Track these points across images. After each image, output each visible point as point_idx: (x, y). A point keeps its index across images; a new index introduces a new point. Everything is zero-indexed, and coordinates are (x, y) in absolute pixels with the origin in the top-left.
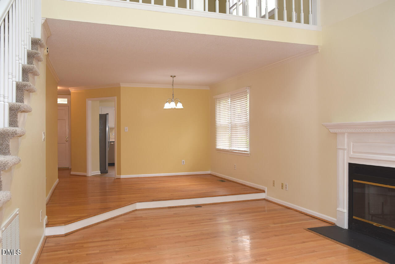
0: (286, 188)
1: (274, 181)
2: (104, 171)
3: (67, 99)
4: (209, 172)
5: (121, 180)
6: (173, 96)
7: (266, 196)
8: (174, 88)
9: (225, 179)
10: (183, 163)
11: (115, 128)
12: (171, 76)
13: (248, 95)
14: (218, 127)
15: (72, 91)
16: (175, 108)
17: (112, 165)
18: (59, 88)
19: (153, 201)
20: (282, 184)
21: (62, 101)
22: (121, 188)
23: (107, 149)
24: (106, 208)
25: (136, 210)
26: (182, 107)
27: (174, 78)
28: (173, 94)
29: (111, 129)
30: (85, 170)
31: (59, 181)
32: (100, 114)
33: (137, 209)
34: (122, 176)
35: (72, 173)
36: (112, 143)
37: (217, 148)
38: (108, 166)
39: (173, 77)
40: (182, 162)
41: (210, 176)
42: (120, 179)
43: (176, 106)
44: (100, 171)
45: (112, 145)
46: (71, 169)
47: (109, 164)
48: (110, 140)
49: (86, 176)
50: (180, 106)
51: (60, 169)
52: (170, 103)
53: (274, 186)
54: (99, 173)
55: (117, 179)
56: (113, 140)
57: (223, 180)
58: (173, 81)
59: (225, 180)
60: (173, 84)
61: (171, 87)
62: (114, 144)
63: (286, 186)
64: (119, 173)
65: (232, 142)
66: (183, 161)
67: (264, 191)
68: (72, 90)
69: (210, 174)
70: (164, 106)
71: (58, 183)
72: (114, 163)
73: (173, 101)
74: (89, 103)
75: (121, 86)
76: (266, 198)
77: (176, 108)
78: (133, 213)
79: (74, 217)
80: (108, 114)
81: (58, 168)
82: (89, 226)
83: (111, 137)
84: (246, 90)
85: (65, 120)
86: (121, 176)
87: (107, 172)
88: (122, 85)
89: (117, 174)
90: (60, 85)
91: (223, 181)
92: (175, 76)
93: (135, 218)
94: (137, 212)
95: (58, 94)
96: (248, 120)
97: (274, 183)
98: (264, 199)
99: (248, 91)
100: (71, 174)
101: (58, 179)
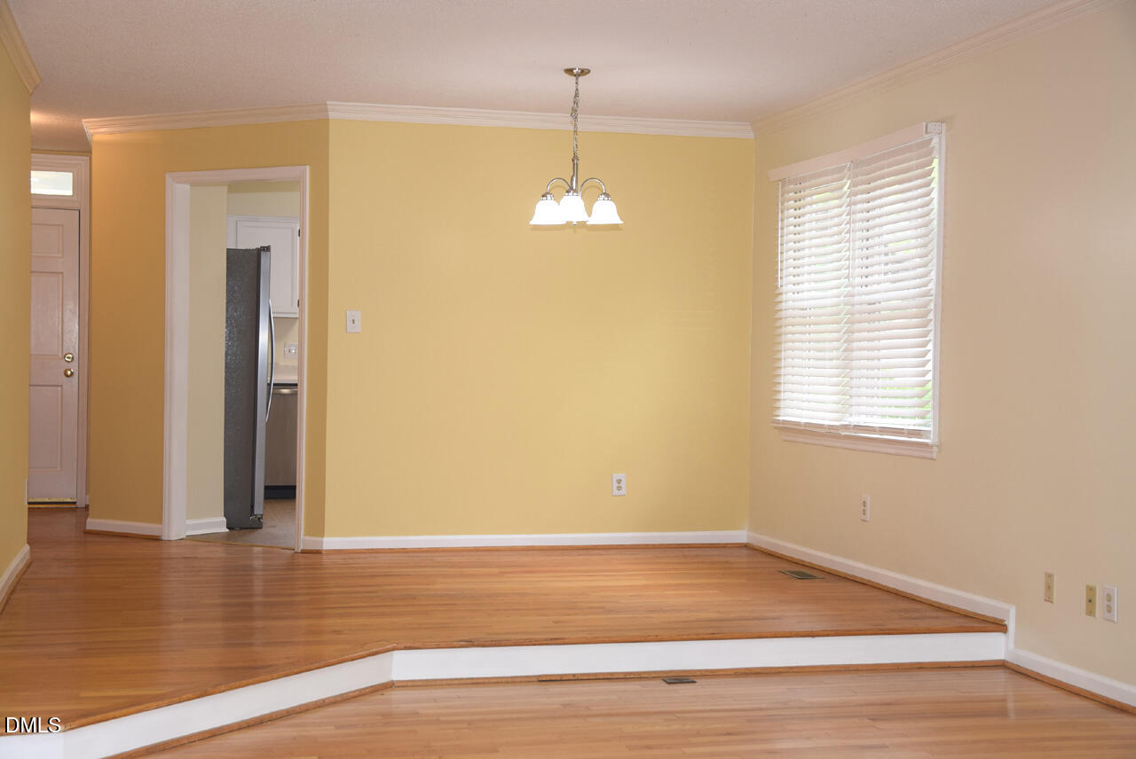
0: (1109, 610)
1: (1050, 576)
2: (242, 520)
3: (71, 174)
4: (741, 536)
5: (324, 557)
6: (575, 167)
7: (1011, 646)
8: (580, 128)
9: (812, 567)
10: (619, 488)
11: (300, 319)
12: (569, 71)
13: (936, 163)
14: (790, 320)
15: (96, 138)
16: (582, 225)
17: (283, 493)
18: (36, 118)
19: (470, 644)
20: (1091, 590)
21: (51, 183)
22: (326, 590)
23: (262, 417)
24: (255, 668)
25: (390, 686)
26: (616, 220)
27: (581, 78)
28: (575, 158)
29: (281, 325)
30: (156, 511)
31: (31, 556)
32: (229, 250)
33: (395, 679)
34: (330, 542)
35: (93, 523)
36: (285, 391)
37: (781, 418)
38: (266, 498)
39: (577, 76)
40: (616, 485)
41: (744, 551)
42: (319, 552)
43: (589, 212)
44: (225, 519)
45: (285, 399)
46: (87, 507)
47: (267, 488)
48: (277, 379)
49: (157, 539)
50: (606, 212)
51: (37, 510)
52: (558, 200)
53: (1049, 599)
54: (218, 524)
55: (304, 552)
56: (292, 379)
57: (804, 572)
58: (576, 95)
59: (814, 573)
60: (574, 111)
61: (563, 122)
62: (295, 394)
63: (1109, 598)
64: (318, 528)
65: (854, 391)
66: (616, 476)
67: (999, 626)
68: (98, 131)
69: (746, 546)
70: (531, 215)
71: (29, 565)
72: (294, 488)
73: (576, 191)
74: (179, 193)
75: (332, 115)
76: (1008, 660)
77: (592, 221)
78: (377, 697)
79: (105, 697)
80: (267, 249)
81: (29, 503)
82: (173, 741)
83: (282, 364)
84: (927, 137)
85: (62, 273)
86: (325, 539)
87: (257, 525)
88: (338, 112)
89: (308, 533)
90: (45, 106)
91: (803, 576)
92: (589, 71)
93: (385, 715)
94: (395, 695)
95: (33, 150)
96: (932, 286)
97: (1049, 588)
98: (1002, 665)
99: (935, 141)
100: (89, 527)
101: (27, 547)
